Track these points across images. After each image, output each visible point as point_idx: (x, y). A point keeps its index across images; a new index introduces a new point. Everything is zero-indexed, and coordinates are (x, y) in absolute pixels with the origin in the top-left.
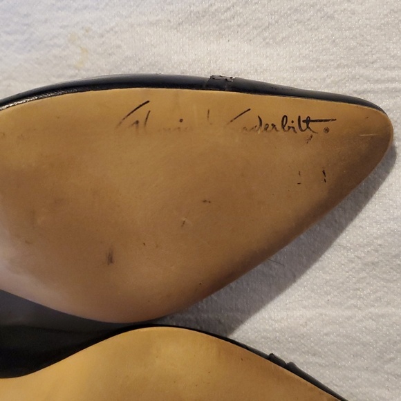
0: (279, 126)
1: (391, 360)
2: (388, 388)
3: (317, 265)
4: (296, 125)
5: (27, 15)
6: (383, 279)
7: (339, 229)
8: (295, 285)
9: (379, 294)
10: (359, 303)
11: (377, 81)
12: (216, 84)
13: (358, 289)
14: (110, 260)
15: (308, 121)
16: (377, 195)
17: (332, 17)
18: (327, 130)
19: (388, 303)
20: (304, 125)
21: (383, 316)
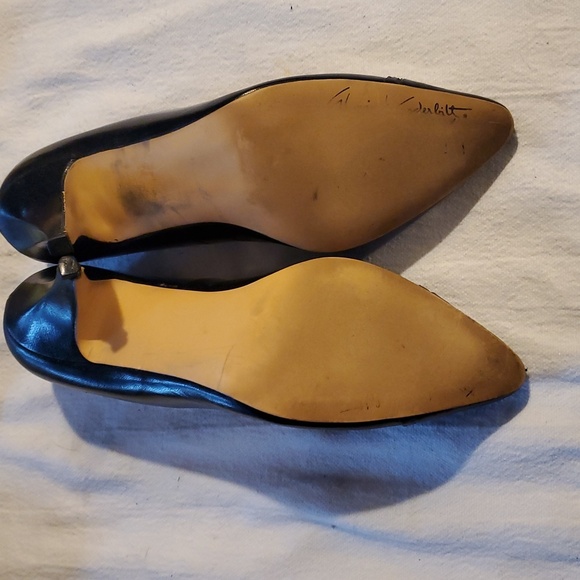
0: (433, 110)
1: (512, 298)
2: (510, 321)
3: (458, 227)
4: (444, 110)
5: (243, 45)
6: (507, 236)
7: (475, 199)
8: (441, 244)
9: (504, 247)
10: (489, 255)
11: (505, 91)
12: (390, 80)
13: (489, 245)
14: (315, 196)
15: (452, 108)
16: (503, 172)
17: (473, 46)
18: (465, 116)
19: (511, 254)
20: (450, 111)
21: (506, 263)
